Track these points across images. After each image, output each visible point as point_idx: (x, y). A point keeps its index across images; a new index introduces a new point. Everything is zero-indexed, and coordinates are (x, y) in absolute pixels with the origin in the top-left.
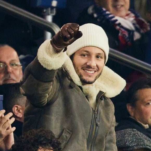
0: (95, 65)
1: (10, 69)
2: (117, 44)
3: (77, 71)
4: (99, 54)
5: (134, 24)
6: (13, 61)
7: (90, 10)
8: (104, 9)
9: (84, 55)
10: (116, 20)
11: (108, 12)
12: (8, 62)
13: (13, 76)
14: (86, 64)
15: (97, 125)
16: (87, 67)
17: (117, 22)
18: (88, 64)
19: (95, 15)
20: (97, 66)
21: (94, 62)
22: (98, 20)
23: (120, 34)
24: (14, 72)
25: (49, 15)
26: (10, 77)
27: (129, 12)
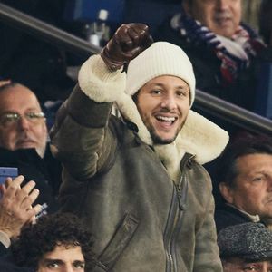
0: (176, 107)
1: (26, 123)
2: (218, 81)
3: (146, 121)
4: (180, 88)
5: (246, 50)
6: (30, 109)
7: (175, 22)
8: (198, 23)
9: (156, 92)
10: (219, 43)
11: (204, 29)
12: (22, 111)
13: (31, 136)
14: (160, 105)
15: (181, 209)
16: (162, 111)
17: (220, 46)
18: (163, 105)
19: (183, 32)
20: (178, 108)
21: (173, 102)
22: (188, 40)
23: (223, 66)
24: (34, 128)
25: (94, 33)
26: (26, 137)
27: (240, 28)
